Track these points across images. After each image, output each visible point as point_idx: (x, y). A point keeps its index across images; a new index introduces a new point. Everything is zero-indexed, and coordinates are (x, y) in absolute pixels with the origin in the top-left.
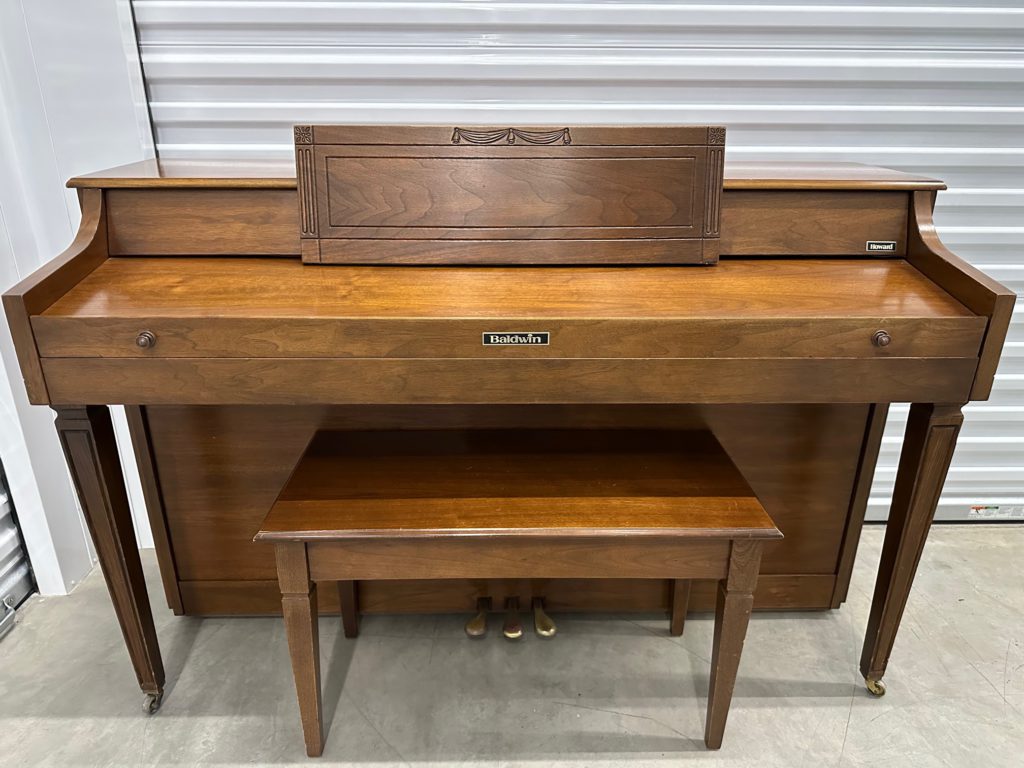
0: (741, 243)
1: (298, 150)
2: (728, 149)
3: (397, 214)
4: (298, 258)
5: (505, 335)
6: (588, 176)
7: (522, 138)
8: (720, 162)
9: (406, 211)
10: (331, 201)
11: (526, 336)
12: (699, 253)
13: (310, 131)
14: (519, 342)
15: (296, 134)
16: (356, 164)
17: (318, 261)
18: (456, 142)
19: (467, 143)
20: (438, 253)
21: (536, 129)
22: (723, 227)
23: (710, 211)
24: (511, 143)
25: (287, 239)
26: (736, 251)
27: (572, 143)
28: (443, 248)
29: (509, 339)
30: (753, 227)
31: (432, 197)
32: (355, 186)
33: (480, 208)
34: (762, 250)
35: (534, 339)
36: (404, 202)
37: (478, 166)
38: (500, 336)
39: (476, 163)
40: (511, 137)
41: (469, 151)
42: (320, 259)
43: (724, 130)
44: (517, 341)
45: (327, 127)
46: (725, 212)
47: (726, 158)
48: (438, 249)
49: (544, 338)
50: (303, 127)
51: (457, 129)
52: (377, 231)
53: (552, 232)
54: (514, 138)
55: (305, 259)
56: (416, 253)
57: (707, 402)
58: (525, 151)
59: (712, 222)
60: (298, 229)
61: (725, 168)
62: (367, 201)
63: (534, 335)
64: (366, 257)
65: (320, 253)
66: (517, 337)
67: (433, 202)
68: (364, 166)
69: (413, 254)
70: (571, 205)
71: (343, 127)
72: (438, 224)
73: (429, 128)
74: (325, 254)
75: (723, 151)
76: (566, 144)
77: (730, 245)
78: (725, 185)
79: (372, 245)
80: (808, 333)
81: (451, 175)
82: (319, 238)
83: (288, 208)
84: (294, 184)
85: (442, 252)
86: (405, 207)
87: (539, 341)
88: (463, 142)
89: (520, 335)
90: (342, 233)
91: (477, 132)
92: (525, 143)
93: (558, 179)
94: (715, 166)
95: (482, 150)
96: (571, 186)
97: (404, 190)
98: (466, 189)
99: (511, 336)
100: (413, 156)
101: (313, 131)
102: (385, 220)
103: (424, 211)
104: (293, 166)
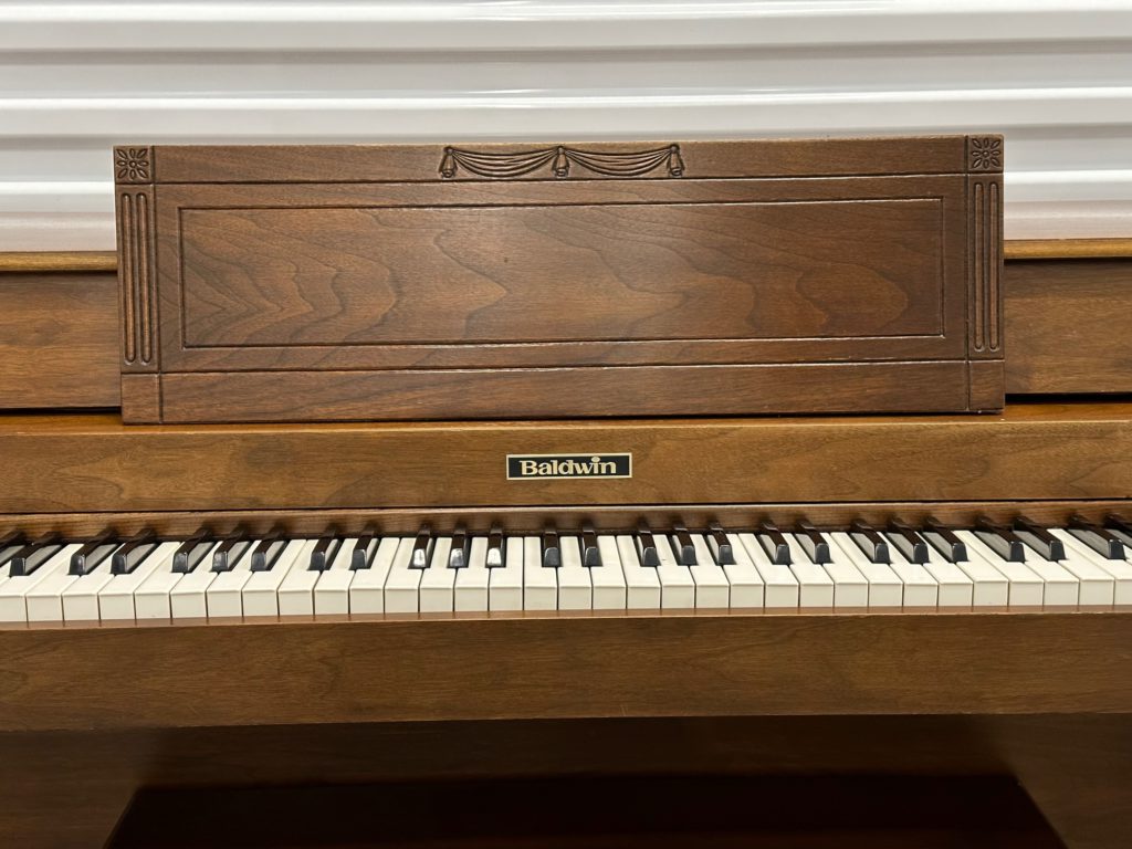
0: (1051, 369)
1: (121, 195)
2: (1009, 177)
3: (325, 320)
4: (115, 411)
5: (548, 460)
6: (720, 237)
7: (584, 164)
8: (993, 205)
9: (343, 312)
10: (187, 295)
11: (588, 460)
12: (962, 390)
13: (148, 158)
14: (575, 474)
15: (117, 162)
16: (240, 222)
17: (157, 419)
18: (449, 175)
19: (470, 175)
20: (410, 395)
21: (613, 146)
22: (1009, 335)
23: (978, 304)
24: (561, 174)
25: (91, 375)
26: (1040, 384)
27: (685, 174)
28: (421, 386)
29: (556, 468)
30: (1074, 335)
31: (397, 283)
32: (239, 265)
33: (497, 304)
34: (1098, 381)
35: (604, 465)
36: (339, 294)
37: (494, 220)
38: (539, 461)
39: (491, 214)
40: (561, 164)
41: (474, 191)
42: (161, 415)
43: (999, 141)
44: (571, 471)
45: (184, 149)
46: (1012, 306)
47: (1007, 198)
48: (411, 388)
49: (622, 465)
50: (132, 149)
51: (449, 150)
52: (283, 353)
53: (649, 350)
54: (568, 165)
55: (127, 414)
56: (364, 397)
57: (1000, 711)
58: (589, 190)
59: (986, 326)
60: (115, 354)
61: (1008, 216)
62: (264, 296)
63: (603, 459)
64: (258, 408)
65: (161, 401)
66: (571, 464)
67: (400, 294)
68: (258, 225)
69: (354, 399)
70: (687, 296)
71: (216, 148)
72: (411, 336)
73: (394, 150)
74: (170, 403)
75: (999, 183)
76: (673, 174)
77: (1027, 372)
78: (1008, 250)
79: (272, 383)
80: (1118, 450)
81: (437, 241)
82: (160, 371)
83: (97, 313)
84: (111, 262)
85: (419, 393)
86: (343, 306)
87: (613, 470)
88: (462, 173)
89: (576, 460)
90: (209, 359)
91: (491, 154)
92: (589, 174)
93: (660, 244)
94: (985, 213)
95: (501, 190)
96: (689, 260)
97: (340, 270)
98: (468, 267)
99: (560, 460)
100: (359, 203)
101: (153, 158)
102: (300, 331)
103: (380, 311)
104: (111, 225)
